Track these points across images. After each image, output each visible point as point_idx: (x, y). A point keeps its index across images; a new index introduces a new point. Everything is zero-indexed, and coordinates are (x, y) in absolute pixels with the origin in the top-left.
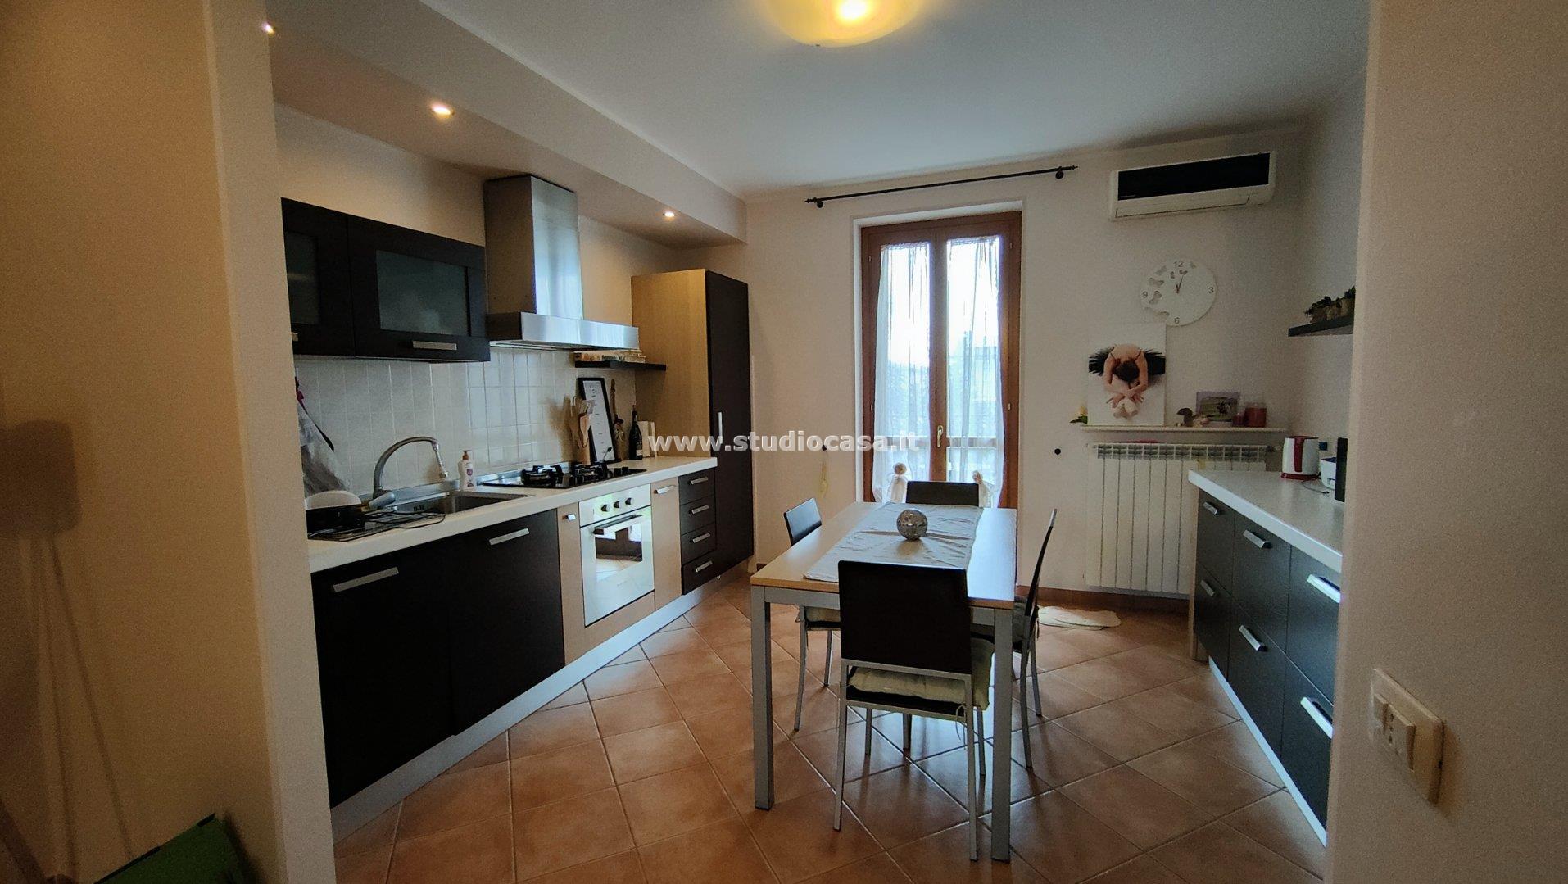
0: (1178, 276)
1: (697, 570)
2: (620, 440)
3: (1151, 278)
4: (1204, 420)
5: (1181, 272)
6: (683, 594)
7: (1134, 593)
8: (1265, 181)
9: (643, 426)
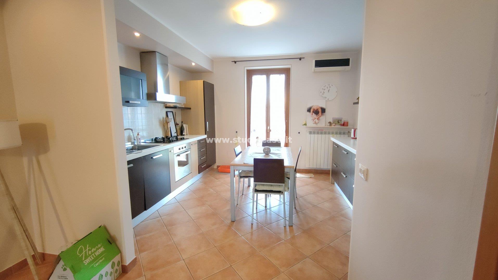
0: (329, 88)
1: (202, 167)
2: (178, 130)
3: (322, 88)
4: (334, 125)
5: (329, 87)
6: (199, 173)
7: (317, 169)
8: (348, 65)
9: (184, 126)
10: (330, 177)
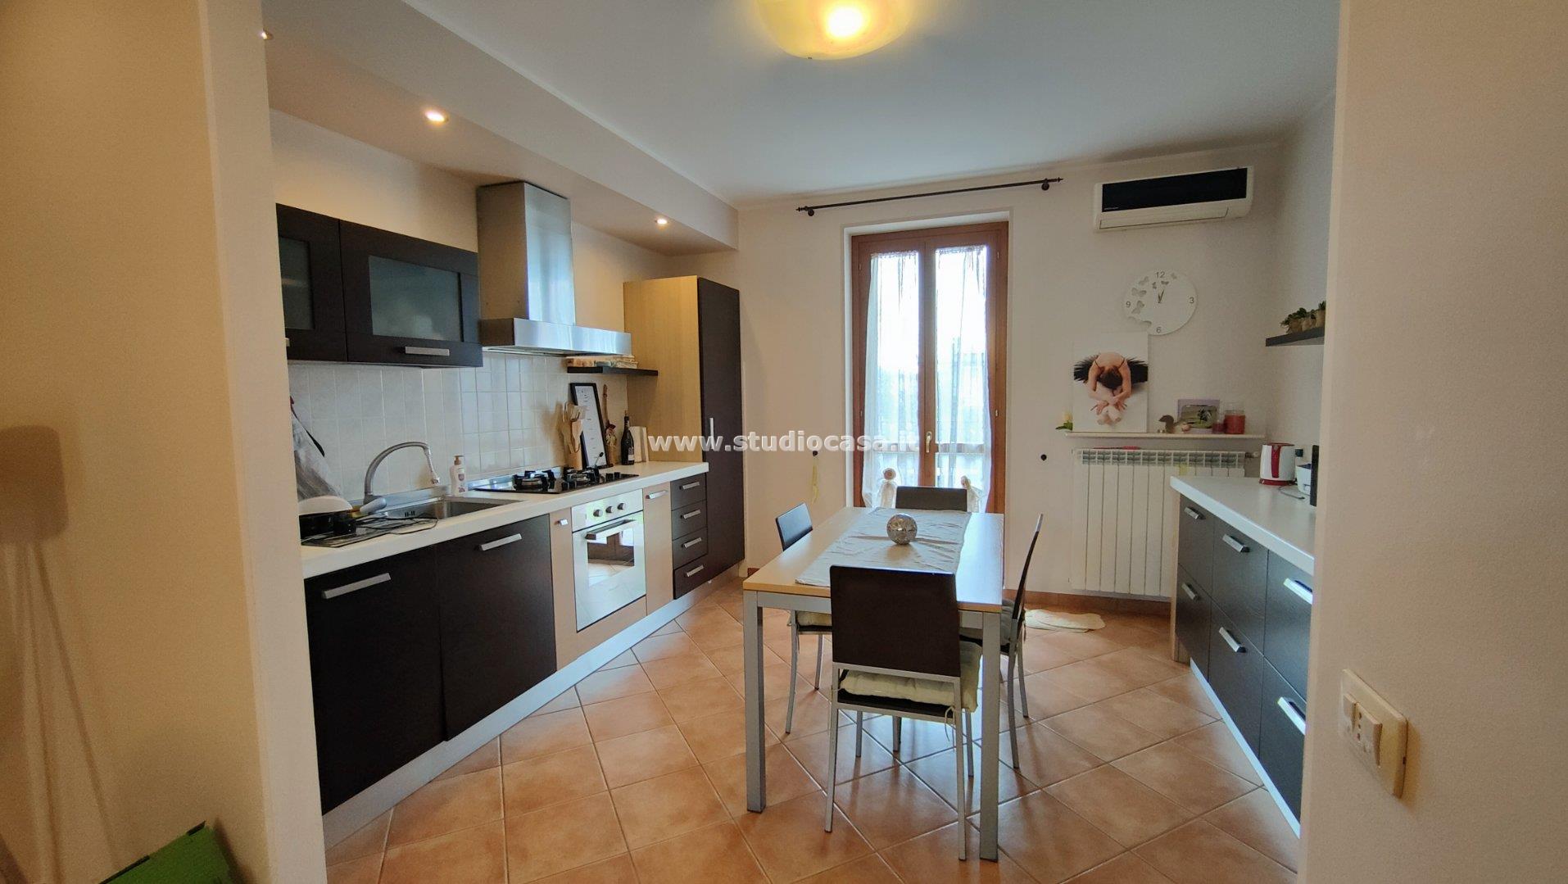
0: (1159, 286)
1: (689, 574)
2: (612, 445)
3: (1134, 289)
4: (1185, 427)
5: (1162, 282)
6: (675, 598)
7: (1117, 597)
8: (1243, 195)
9: (635, 431)
10: (1168, 631)
